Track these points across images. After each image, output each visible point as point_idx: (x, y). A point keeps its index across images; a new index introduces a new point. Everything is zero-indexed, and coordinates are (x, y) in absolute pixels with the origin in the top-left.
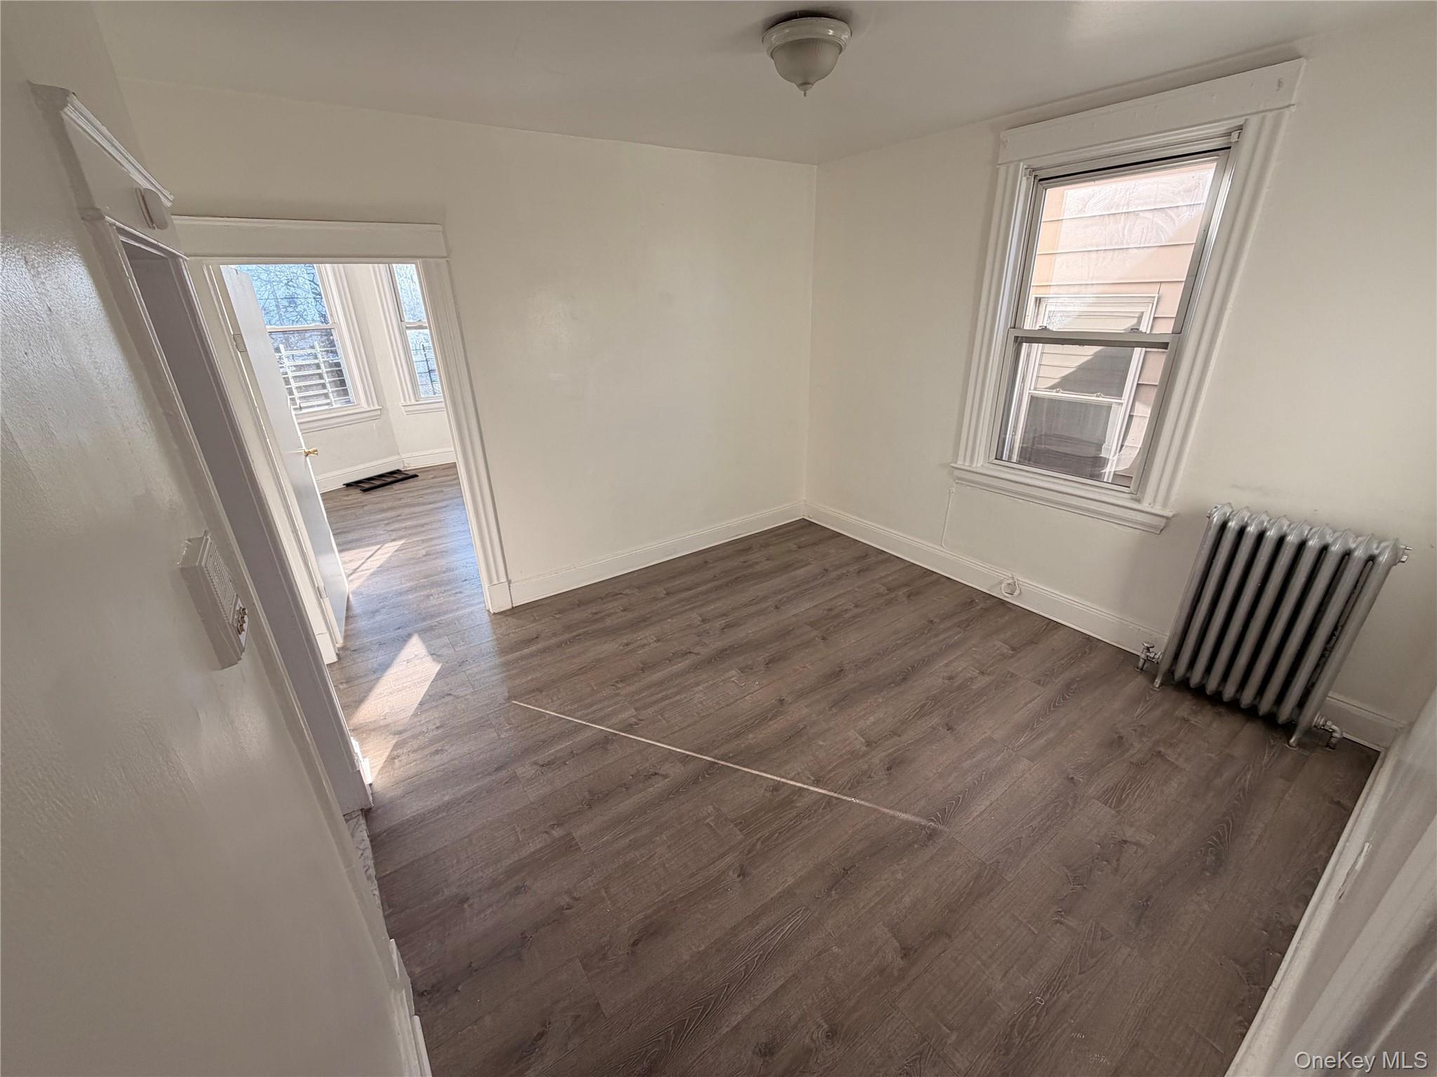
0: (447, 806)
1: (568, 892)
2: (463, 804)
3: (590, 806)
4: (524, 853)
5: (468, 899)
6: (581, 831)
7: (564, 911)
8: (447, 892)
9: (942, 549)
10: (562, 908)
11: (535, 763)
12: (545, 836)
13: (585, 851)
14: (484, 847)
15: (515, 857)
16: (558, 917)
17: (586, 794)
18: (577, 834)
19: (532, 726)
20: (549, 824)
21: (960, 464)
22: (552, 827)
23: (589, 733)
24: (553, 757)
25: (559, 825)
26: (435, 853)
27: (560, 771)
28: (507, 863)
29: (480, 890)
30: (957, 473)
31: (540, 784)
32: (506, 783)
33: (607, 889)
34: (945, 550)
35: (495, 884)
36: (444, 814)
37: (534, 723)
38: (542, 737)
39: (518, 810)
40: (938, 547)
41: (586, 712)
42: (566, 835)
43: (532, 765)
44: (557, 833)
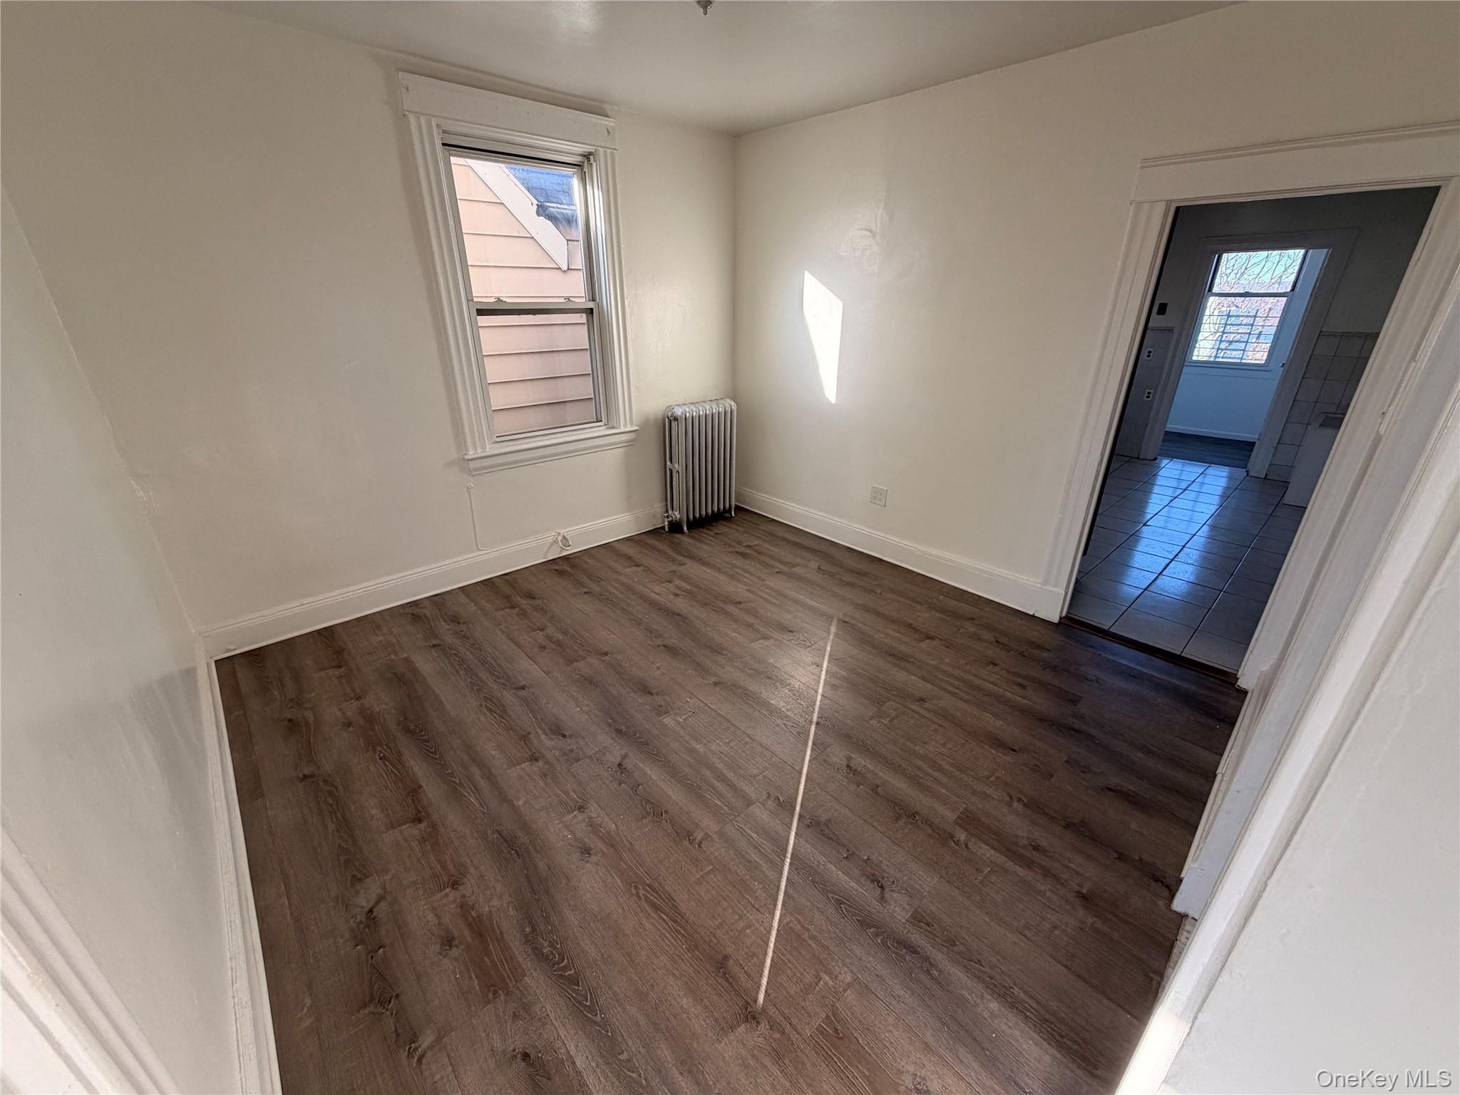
0: (1003, 994)
1: (1010, 805)
2: (987, 970)
3: (914, 815)
4: (1000, 859)
5: (1077, 892)
6: (946, 814)
7: (1026, 802)
8: (1090, 920)
9: (482, 553)
10: (1025, 805)
11: (882, 899)
12: (970, 844)
13: (965, 803)
14: (1021, 906)
15: (1010, 865)
16: (1033, 805)
17: (901, 823)
18: (951, 816)
19: (813, 938)
20: (956, 847)
21: (471, 454)
22: (957, 843)
23: (809, 850)
24: (863, 879)
25: (952, 837)
26: (1066, 966)
27: (881, 862)
28: (1021, 872)
29: (1062, 884)
30: (472, 465)
31: (910, 879)
32: (928, 924)
33: (988, 778)
34: (486, 552)
35: (1047, 873)
36: (1016, 990)
37: (806, 936)
38: (831, 910)
39: (958, 888)
40: (476, 554)
41: (765, 867)
42: (960, 825)
43: (886, 902)
44: (962, 836)
